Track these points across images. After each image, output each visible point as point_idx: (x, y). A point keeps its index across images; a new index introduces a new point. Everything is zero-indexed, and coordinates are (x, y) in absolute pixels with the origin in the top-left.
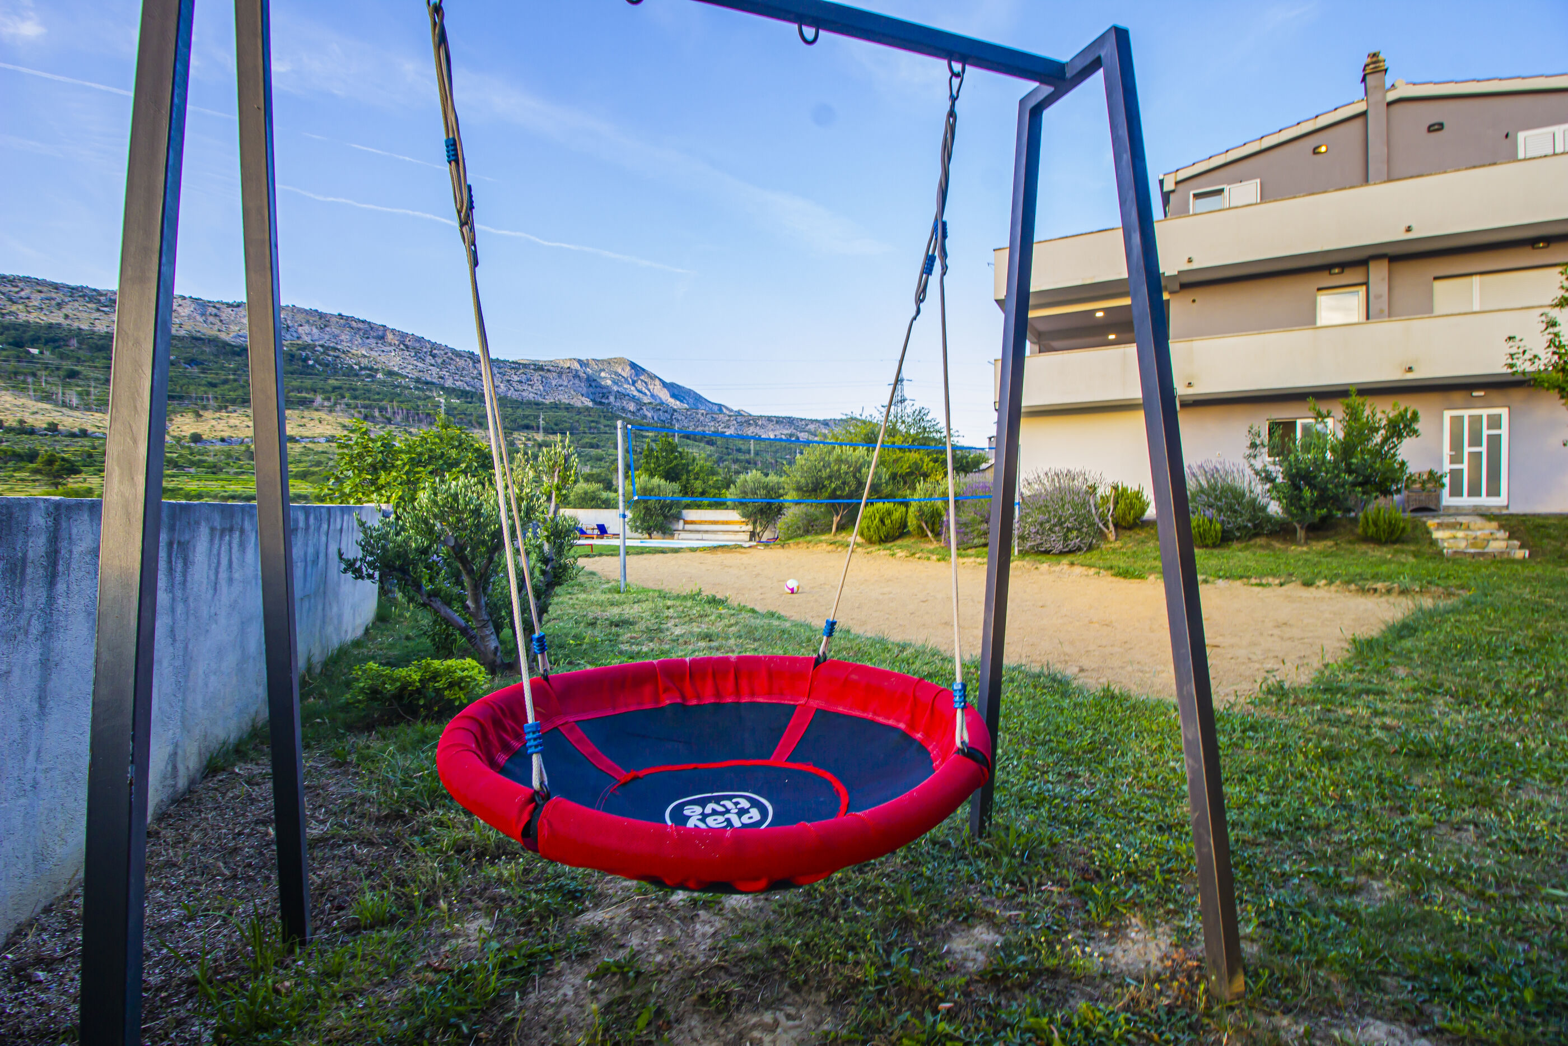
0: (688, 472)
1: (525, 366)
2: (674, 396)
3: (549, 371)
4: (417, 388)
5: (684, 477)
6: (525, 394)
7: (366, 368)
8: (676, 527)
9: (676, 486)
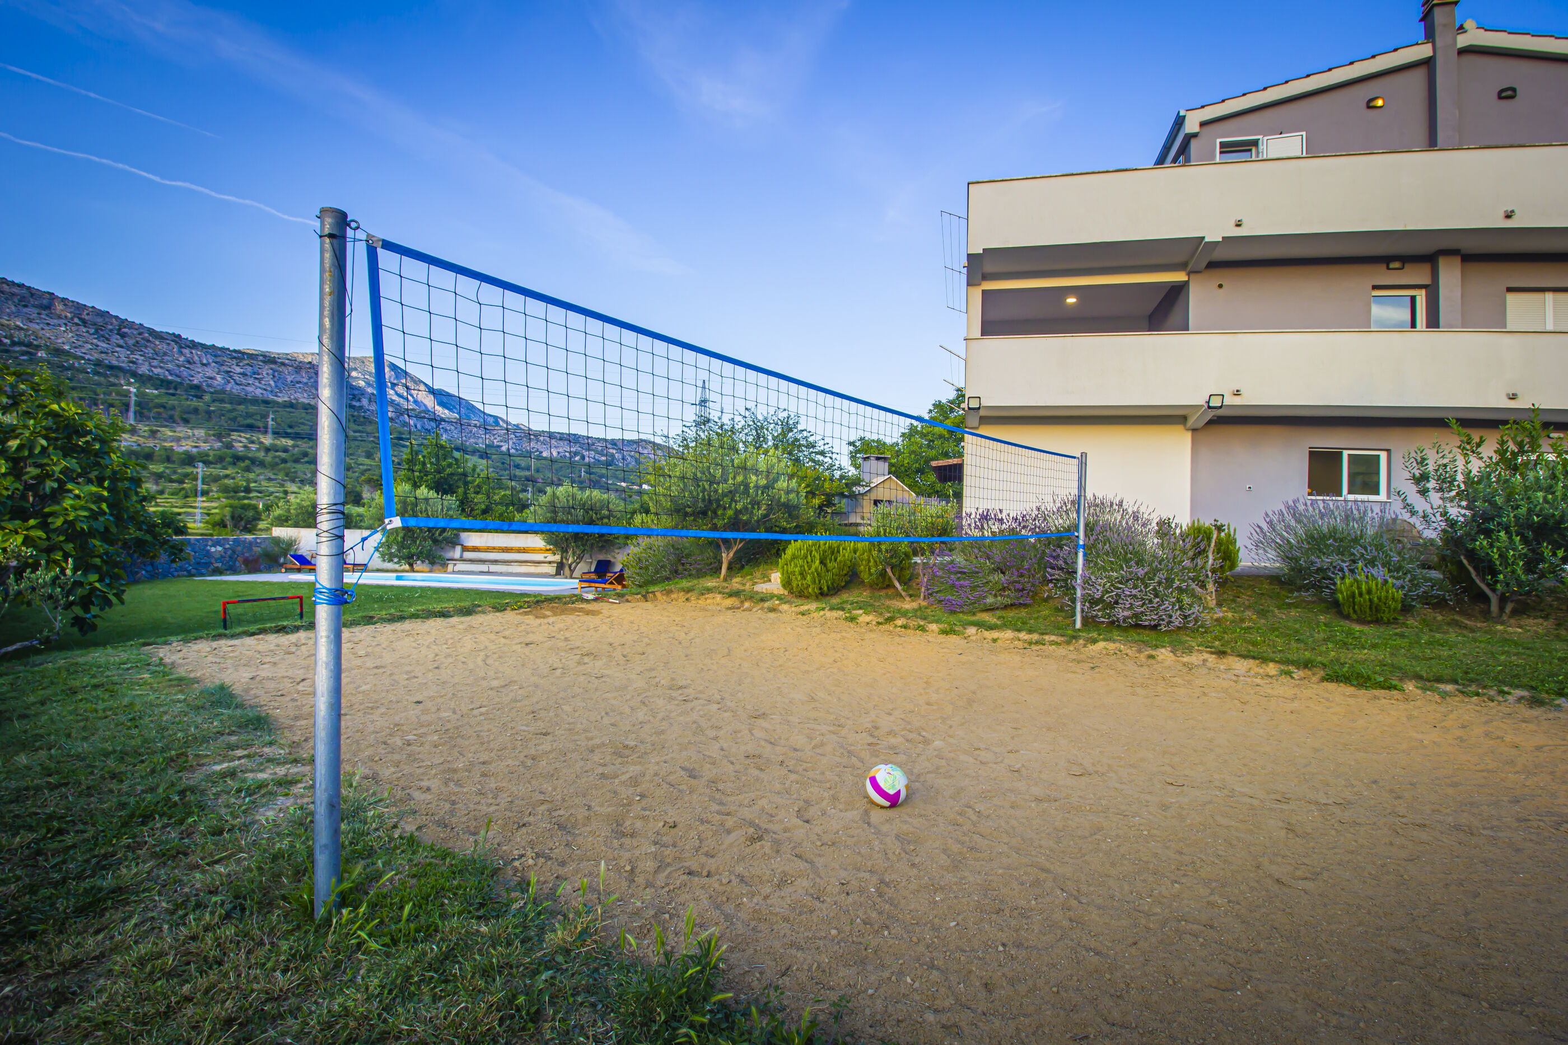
0: (466, 484)
1: (252, 356)
2: (442, 404)
3: (283, 364)
4: (96, 373)
5: (461, 490)
6: (250, 389)
7: (21, 343)
8: (450, 554)
9: (451, 500)
